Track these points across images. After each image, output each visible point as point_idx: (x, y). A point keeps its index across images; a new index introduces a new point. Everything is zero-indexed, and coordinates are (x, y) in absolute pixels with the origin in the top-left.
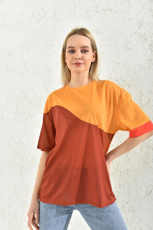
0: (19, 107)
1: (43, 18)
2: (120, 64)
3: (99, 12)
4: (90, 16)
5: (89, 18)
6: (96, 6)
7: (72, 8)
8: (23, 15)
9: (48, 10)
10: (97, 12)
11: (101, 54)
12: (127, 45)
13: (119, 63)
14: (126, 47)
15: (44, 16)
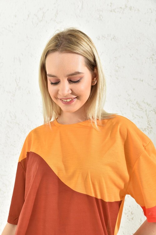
0: (9, 137)
1: (42, 21)
2: (144, 81)
3: (114, 11)
4: (103, 17)
5: (101, 20)
6: (111, 4)
7: (78, 6)
8: (16, 17)
9: (48, 10)
10: (111, 11)
11: (117, 68)
12: (153, 55)
13: (142, 81)
14: (151, 59)
15: (43, 17)
